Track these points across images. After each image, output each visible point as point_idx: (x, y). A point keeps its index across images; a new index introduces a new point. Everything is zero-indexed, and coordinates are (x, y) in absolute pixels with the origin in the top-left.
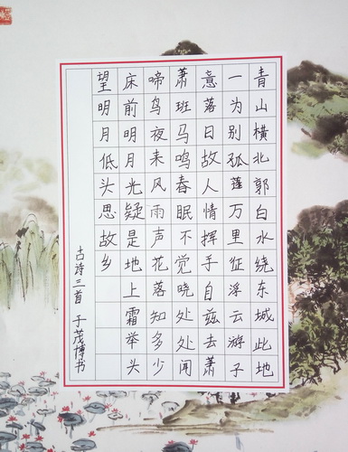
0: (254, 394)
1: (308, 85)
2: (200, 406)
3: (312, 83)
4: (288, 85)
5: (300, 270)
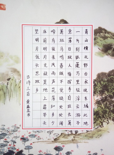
0: (82, 131)
1: (100, 34)
2: (66, 135)
3: (101, 34)
4: (94, 34)
5: (97, 92)
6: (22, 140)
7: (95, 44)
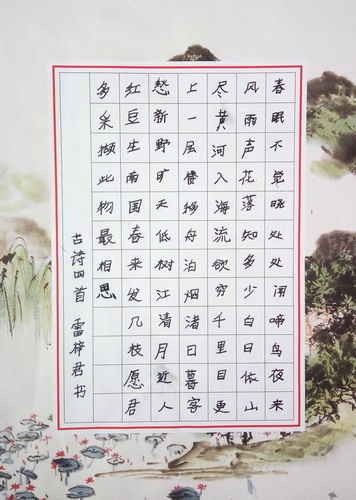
0: (267, 434)
1: (330, 98)
2: (210, 448)
3: (334, 96)
4: (308, 98)
5: (319, 300)
6: (57, 468)
7: (311, 131)
